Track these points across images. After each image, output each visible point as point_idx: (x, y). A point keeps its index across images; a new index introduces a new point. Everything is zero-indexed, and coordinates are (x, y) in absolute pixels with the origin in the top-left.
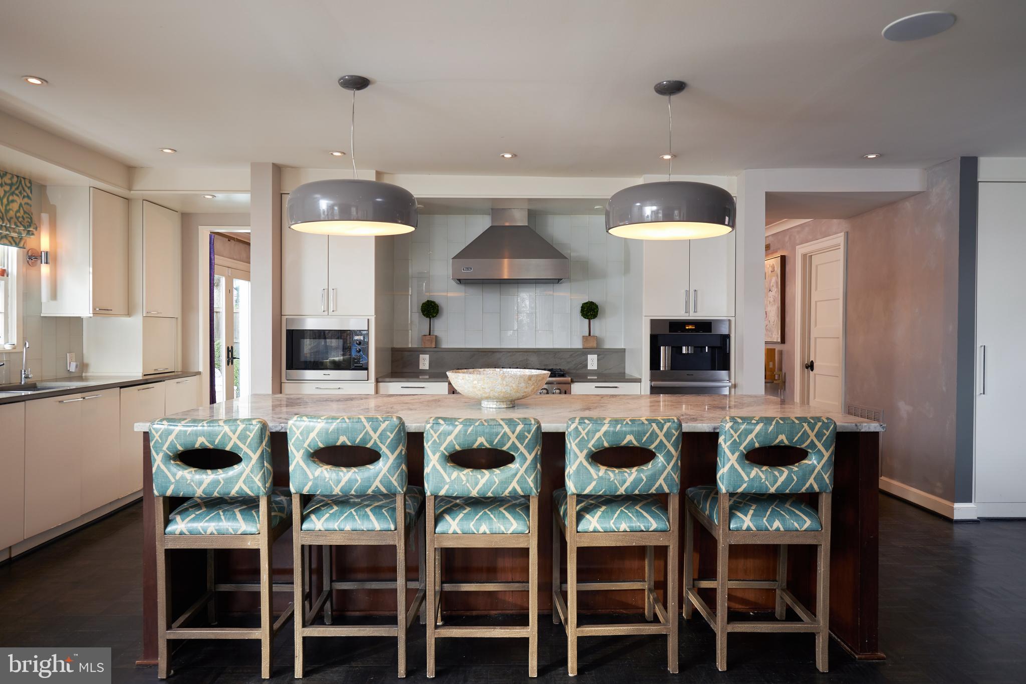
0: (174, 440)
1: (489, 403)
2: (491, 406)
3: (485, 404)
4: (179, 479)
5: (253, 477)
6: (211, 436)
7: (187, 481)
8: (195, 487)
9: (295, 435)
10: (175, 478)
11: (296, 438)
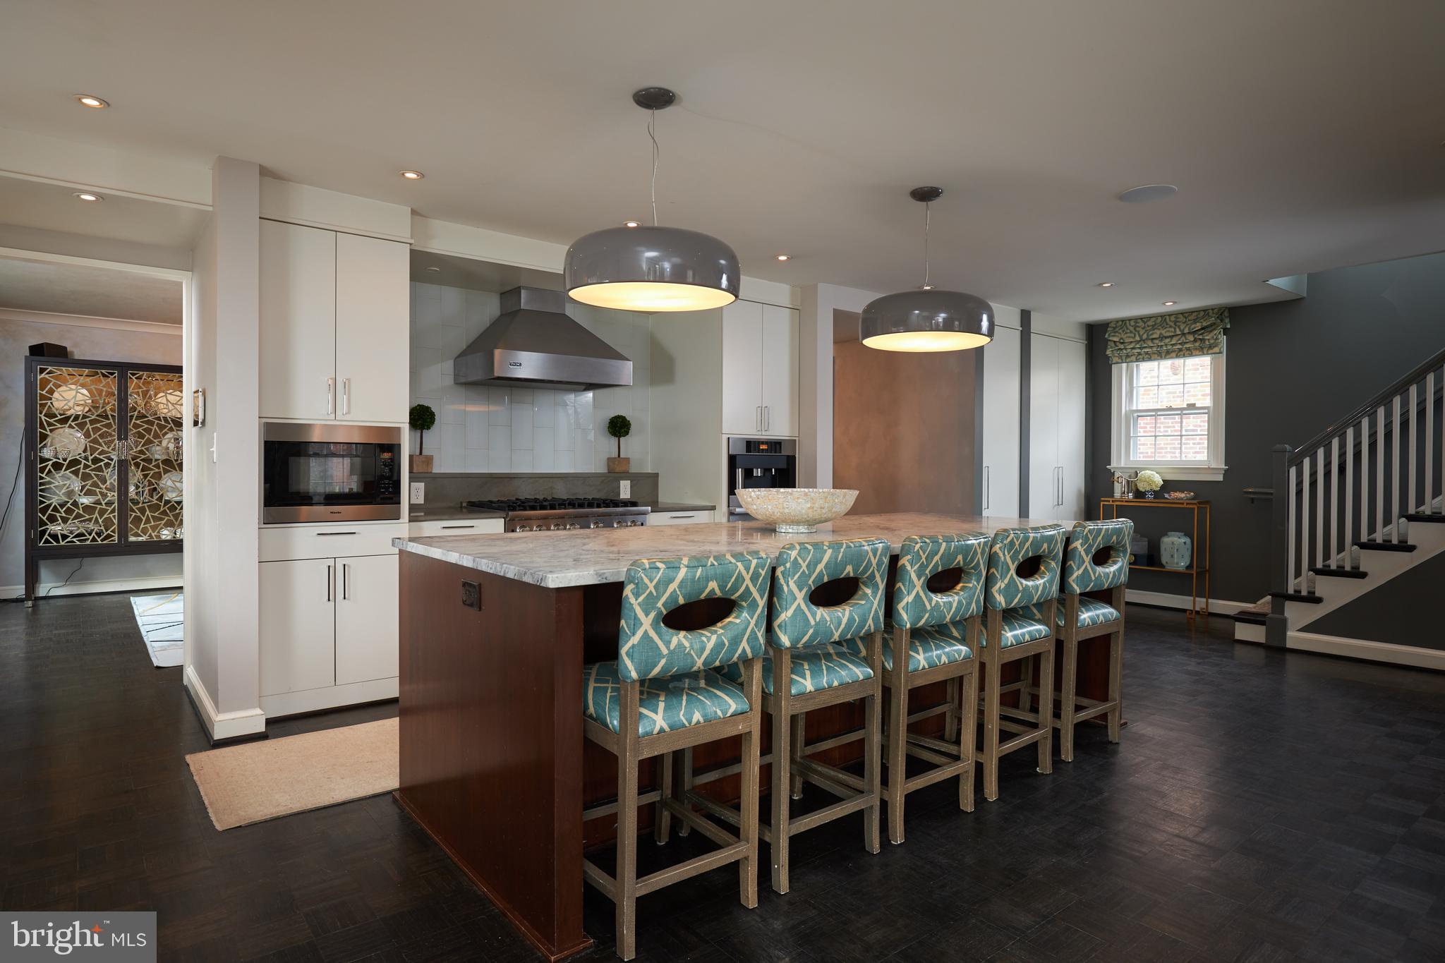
0: (677, 590)
1: (801, 527)
2: (802, 531)
3: (783, 528)
4: (674, 649)
5: (757, 631)
6: (725, 578)
7: (686, 650)
8: (695, 657)
9: (800, 569)
10: (668, 648)
11: (801, 573)
